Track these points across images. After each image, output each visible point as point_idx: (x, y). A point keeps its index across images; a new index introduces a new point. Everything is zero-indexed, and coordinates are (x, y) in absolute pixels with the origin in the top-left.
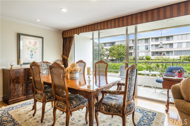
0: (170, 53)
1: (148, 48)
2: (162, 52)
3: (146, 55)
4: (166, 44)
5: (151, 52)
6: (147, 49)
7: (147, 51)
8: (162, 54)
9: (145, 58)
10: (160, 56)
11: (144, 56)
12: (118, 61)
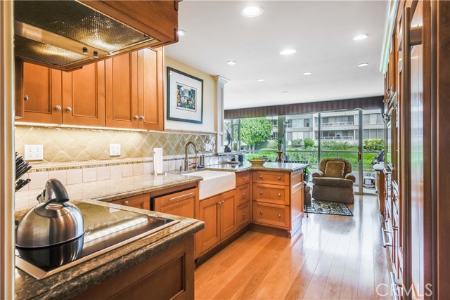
0: (349, 134)
1: (310, 125)
2: (334, 131)
3: (306, 137)
4: (342, 117)
5: (314, 132)
6: (308, 125)
7: (307, 129)
8: (336, 135)
9: (303, 144)
10: (330, 141)
11: (301, 140)
12: (252, 149)
